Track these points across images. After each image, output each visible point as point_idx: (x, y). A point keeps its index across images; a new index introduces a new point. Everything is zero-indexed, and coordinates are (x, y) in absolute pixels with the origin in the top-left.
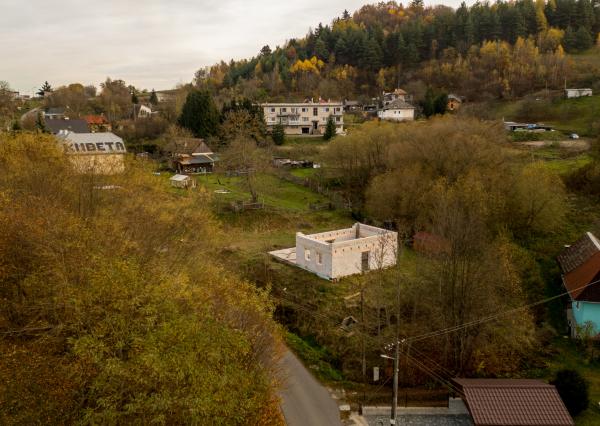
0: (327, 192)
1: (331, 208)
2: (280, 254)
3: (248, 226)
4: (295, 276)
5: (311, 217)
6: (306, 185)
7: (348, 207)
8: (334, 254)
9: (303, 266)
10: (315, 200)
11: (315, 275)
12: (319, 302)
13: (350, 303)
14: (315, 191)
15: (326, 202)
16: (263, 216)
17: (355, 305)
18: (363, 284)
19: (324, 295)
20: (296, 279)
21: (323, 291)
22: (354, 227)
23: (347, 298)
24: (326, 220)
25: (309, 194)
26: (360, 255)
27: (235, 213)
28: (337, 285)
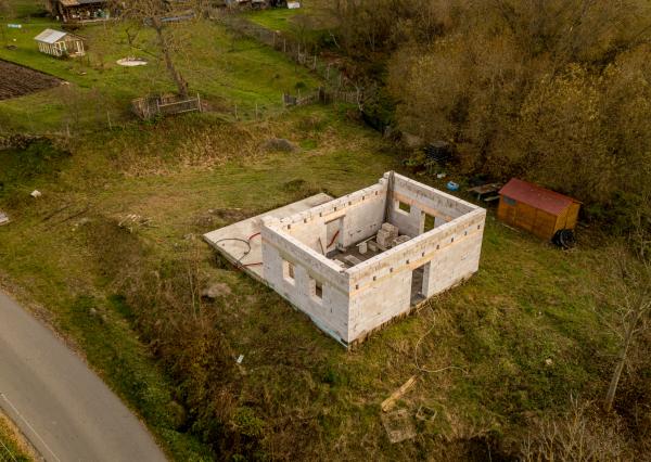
0: (316, 63)
1: (324, 99)
2: (229, 239)
3: (170, 152)
4: (264, 320)
5: (289, 123)
6: (278, 49)
7: (355, 98)
8: (353, 294)
9: (279, 289)
10: (295, 80)
11: (308, 321)
12: (321, 417)
13: (395, 425)
14: (295, 61)
15: (315, 84)
16: (201, 128)
17: (410, 434)
18: (417, 344)
19: (333, 397)
20: (265, 330)
21: (329, 381)
22: (384, 181)
23: (387, 404)
24: (318, 127)
25: (283, 68)
26: (409, 277)
27: (142, 123)
28: (359, 359)
